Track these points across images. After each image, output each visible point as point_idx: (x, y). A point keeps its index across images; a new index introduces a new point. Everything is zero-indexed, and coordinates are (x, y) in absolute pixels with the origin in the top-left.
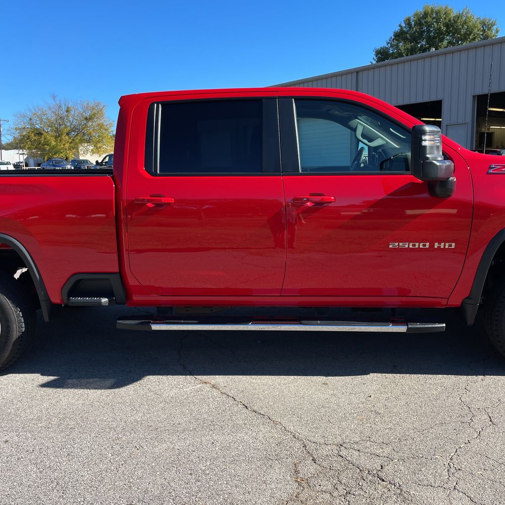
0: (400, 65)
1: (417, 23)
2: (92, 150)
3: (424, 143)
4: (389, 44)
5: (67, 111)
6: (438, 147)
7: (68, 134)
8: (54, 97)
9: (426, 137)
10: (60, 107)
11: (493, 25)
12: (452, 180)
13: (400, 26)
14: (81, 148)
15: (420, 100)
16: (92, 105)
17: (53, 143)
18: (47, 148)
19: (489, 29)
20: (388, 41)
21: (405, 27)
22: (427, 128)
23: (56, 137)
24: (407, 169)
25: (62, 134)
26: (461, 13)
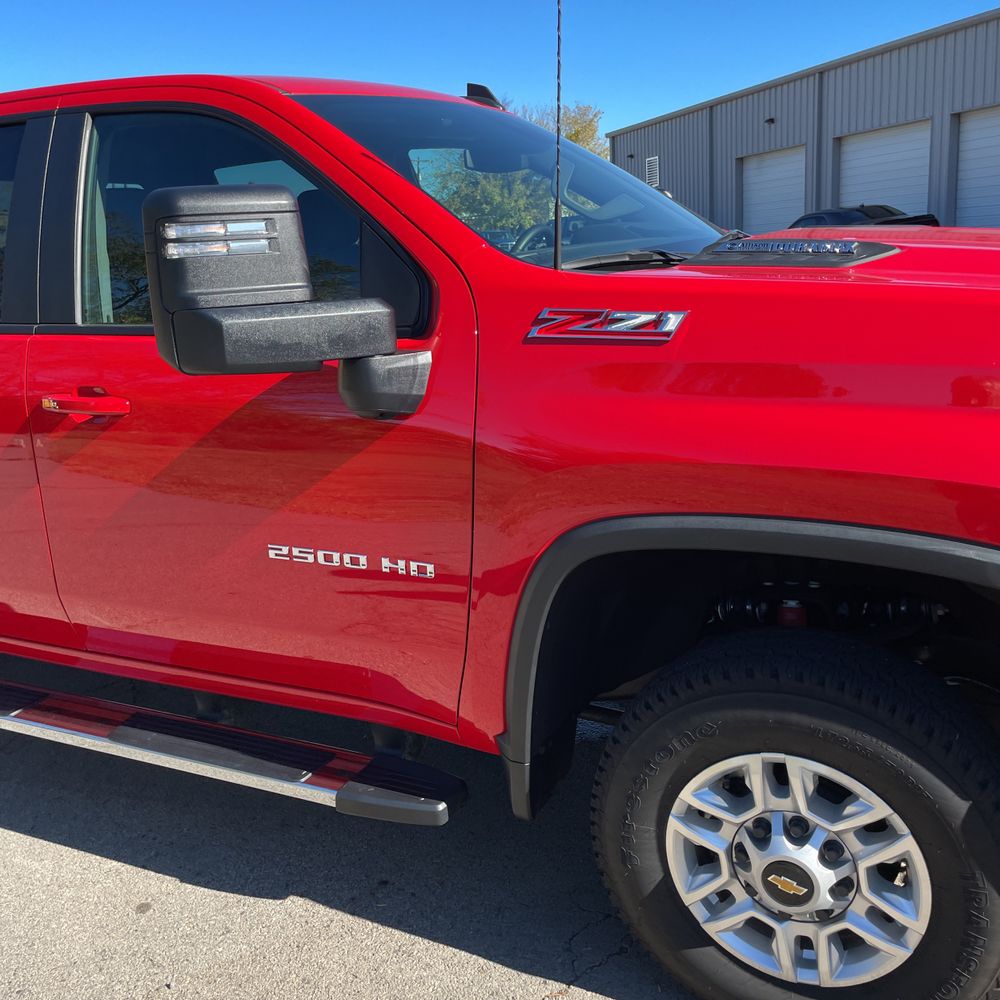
17: (497, 199)
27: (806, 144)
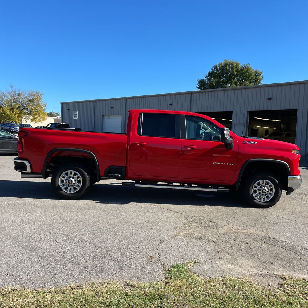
0: (213, 93)
1: (221, 68)
2: (31, 119)
3: (225, 133)
4: (206, 78)
5: (19, 95)
6: (228, 134)
7: (17, 108)
8: (12, 87)
9: (225, 131)
10: (15, 92)
11: (261, 73)
12: (232, 144)
13: (212, 69)
14: (25, 117)
15: (222, 110)
16: (34, 93)
17: (8, 113)
18: (4, 115)
19: (259, 75)
20: (205, 76)
21: (214, 70)
22: (226, 129)
23: (10, 110)
24: (219, 140)
25: (14, 108)
26: (245, 65)
27: (122, 115)
